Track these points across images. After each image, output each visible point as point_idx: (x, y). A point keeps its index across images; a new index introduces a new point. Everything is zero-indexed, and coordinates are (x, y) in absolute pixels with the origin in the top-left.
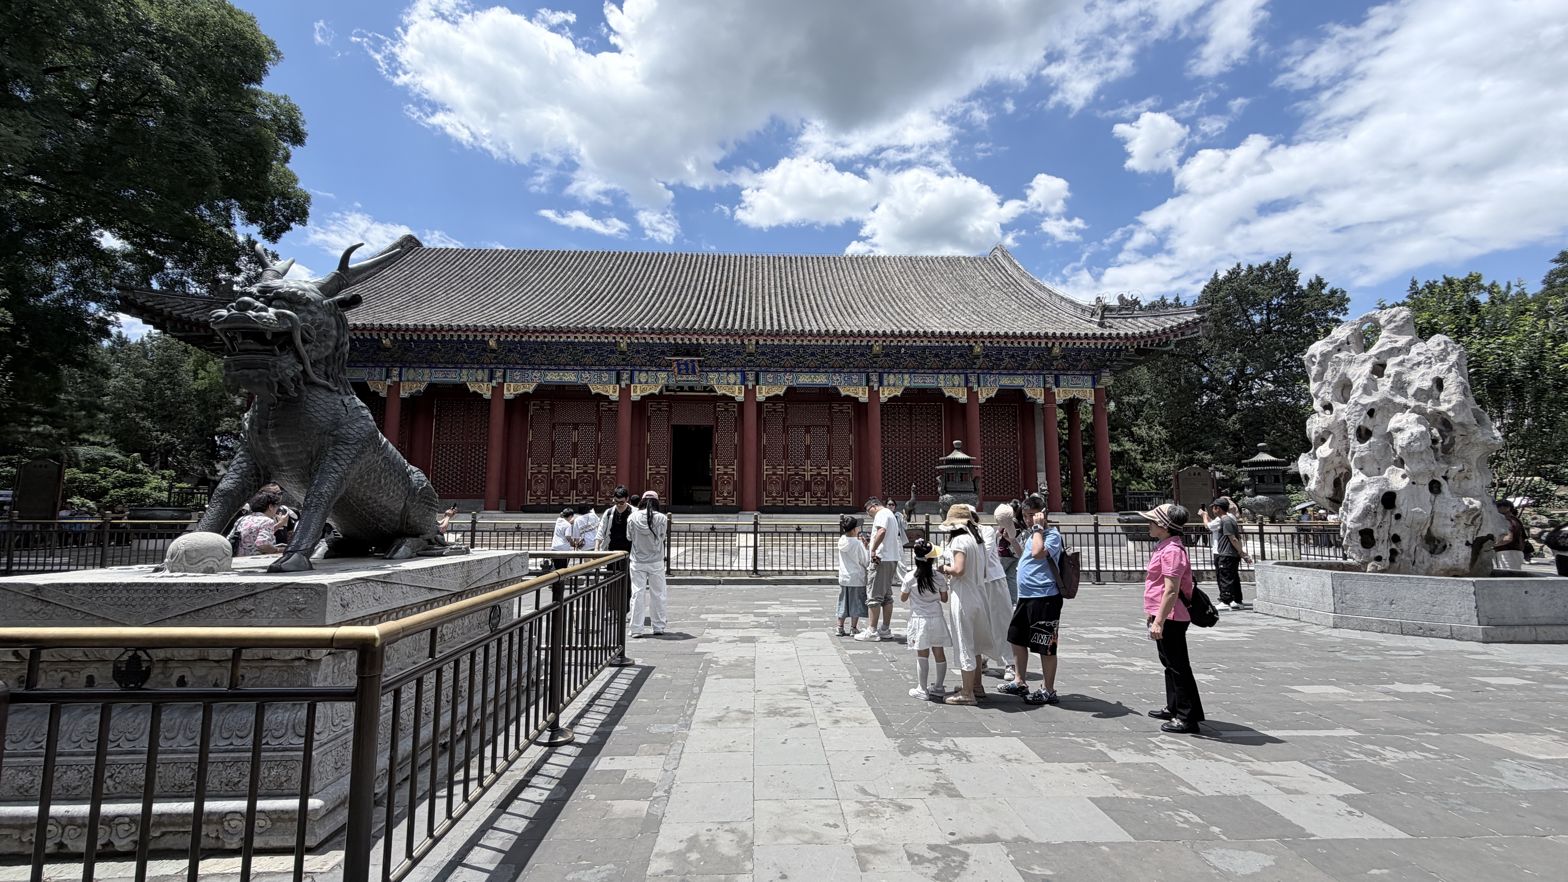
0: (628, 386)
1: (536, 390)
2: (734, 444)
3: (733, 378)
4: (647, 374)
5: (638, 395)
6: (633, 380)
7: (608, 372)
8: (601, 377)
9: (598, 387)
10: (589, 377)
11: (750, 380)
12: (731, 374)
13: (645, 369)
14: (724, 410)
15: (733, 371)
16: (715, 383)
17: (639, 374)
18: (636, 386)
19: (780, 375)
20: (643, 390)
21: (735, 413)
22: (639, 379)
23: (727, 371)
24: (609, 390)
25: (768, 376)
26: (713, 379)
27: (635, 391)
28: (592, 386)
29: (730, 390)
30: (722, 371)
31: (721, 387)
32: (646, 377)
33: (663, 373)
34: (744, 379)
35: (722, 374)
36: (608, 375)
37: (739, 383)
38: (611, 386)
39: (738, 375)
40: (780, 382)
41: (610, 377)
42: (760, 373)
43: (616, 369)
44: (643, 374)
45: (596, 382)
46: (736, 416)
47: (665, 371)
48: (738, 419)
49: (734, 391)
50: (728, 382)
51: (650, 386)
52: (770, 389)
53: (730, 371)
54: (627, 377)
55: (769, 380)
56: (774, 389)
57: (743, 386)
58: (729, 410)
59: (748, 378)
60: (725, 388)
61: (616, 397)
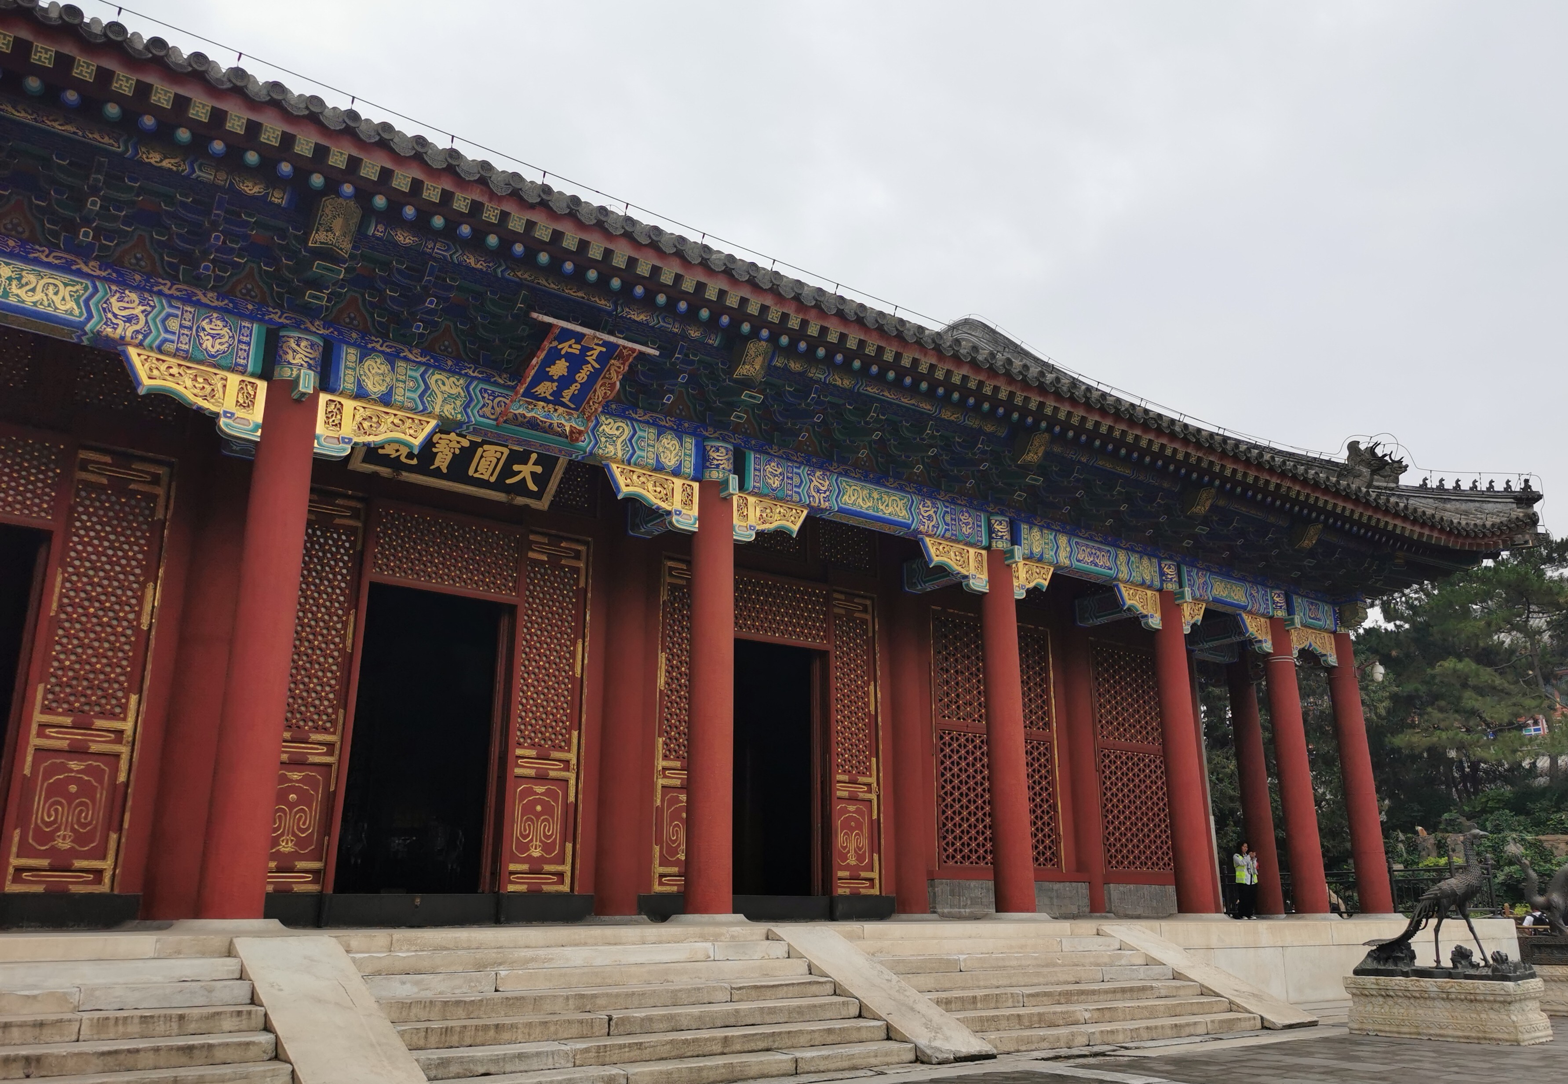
0: (307, 397)
2: (572, 679)
3: (674, 452)
4: (393, 369)
5: (343, 440)
6: (332, 380)
7: (230, 319)
8: (197, 331)
9: (171, 371)
10: (142, 317)
11: (721, 467)
12: (670, 437)
13: (384, 348)
14: (546, 559)
15: (671, 429)
16: (620, 454)
17: (361, 362)
18: (340, 403)
19: (800, 471)
20: (366, 424)
21: (578, 576)
22: (359, 380)
23: (654, 424)
24: (219, 394)
25: (769, 468)
26: (614, 441)
27: (331, 420)
28: (143, 357)
29: (658, 489)
30: (640, 421)
31: (633, 472)
32: (388, 380)
33: (452, 379)
34: (703, 461)
35: (640, 430)
36: (231, 330)
37: (688, 471)
38: (234, 379)
39: (688, 445)
40: (798, 493)
41: (240, 341)
42: (747, 451)
43: (267, 318)
44: (374, 364)
45: (170, 347)
46: (582, 584)
47: (460, 374)
48: (589, 595)
49: (670, 494)
50: (658, 461)
51: (395, 415)
52: (768, 511)
53: (665, 426)
54: (311, 359)
55: (771, 482)
56: (778, 511)
57: (696, 485)
58: (563, 562)
59: (715, 462)
60: (642, 479)
61: (251, 426)
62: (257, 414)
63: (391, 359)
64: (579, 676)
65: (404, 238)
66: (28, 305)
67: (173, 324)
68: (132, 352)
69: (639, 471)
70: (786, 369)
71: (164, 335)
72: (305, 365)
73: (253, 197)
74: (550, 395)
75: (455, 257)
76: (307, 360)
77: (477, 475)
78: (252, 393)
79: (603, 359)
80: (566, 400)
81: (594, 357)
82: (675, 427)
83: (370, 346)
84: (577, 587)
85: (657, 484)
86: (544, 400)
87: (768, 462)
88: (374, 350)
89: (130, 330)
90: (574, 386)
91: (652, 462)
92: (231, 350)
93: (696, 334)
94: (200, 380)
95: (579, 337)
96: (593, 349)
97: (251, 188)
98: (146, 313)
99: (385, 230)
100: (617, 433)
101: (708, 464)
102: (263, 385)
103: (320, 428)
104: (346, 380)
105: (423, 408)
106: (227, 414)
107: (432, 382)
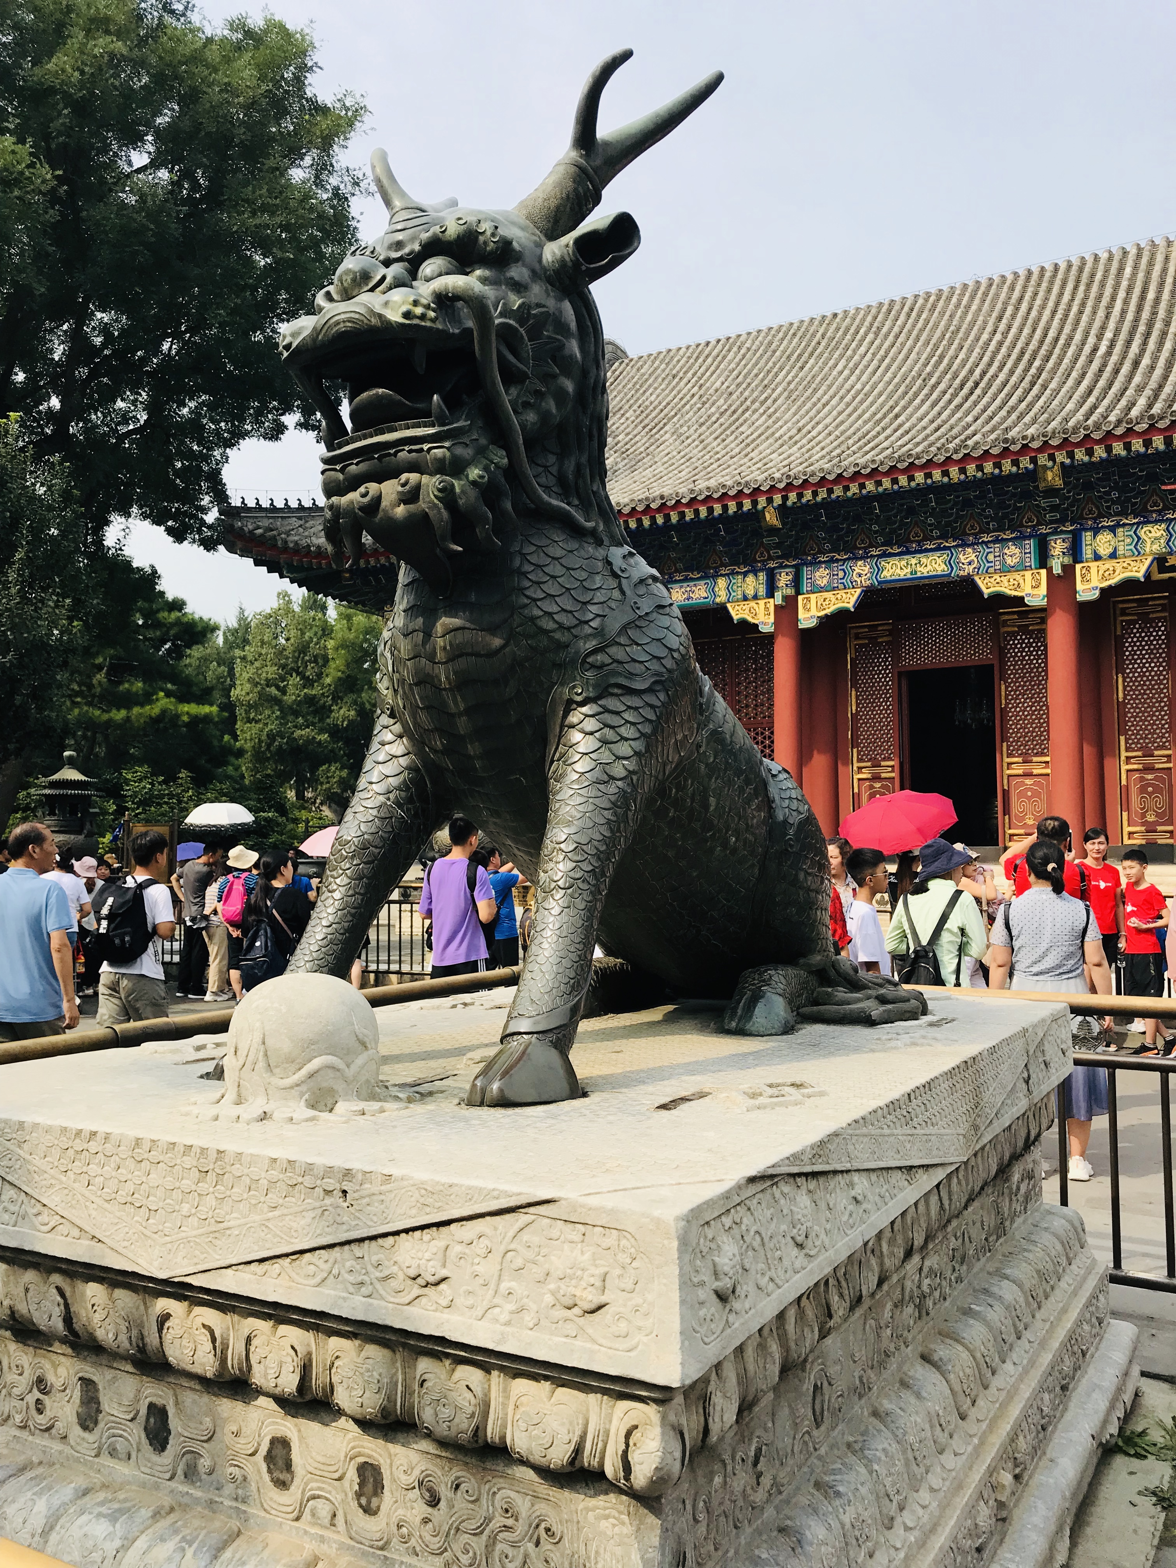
0: (1069, 571)
1: (861, 604)
4: (1115, 535)
5: (1096, 588)
6: (1079, 556)
7: (1019, 543)
8: (1003, 556)
9: (997, 581)
10: (976, 559)
13: (1109, 524)
17: (1095, 538)
18: (1088, 567)
20: (1106, 574)
22: (1095, 550)
24: (1022, 585)
27: (1085, 579)
28: (982, 579)
32: (1113, 543)
33: (1156, 526)
36: (1020, 548)
38: (1028, 574)
41: (1025, 553)
43: (1038, 534)
44: (1103, 537)
45: (992, 569)
47: (1162, 521)
51: (1124, 562)
54: (1064, 548)
61: (1041, 598)
62: (1043, 590)
63: (1113, 529)
66: (926, 574)
67: (991, 557)
68: (976, 578)
71: (988, 565)
72: (1061, 553)
76: (1062, 549)
78: (1039, 578)
83: (1100, 526)
88: (1103, 527)
89: (971, 567)
92: (1022, 561)
94: (1012, 581)
98: (977, 556)
102: (1044, 572)
103: (1079, 586)
104: (1087, 552)
105: (1139, 553)
106: (1028, 595)
107: (1142, 533)
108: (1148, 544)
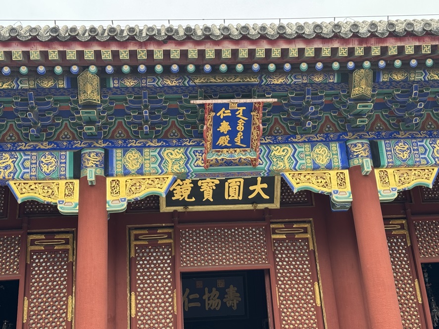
0: (100, 182)
2: (316, 307)
3: (325, 155)
4: (142, 155)
5: (123, 200)
6: (110, 169)
7: (55, 153)
8: (39, 164)
9: (31, 187)
10: (12, 165)
11: (360, 156)
12: (320, 147)
13: (137, 144)
14: (285, 237)
15: (322, 141)
16: (287, 166)
17: (124, 155)
18: (118, 180)
19: (424, 143)
20: (133, 188)
21: (308, 243)
22: (124, 166)
23: (309, 141)
24: (56, 193)
25: (397, 148)
26: (282, 159)
27: (114, 191)
28: (17, 184)
29: (320, 181)
30: (299, 142)
31: (301, 174)
32: (140, 161)
33: (176, 150)
34: (347, 154)
35: (299, 147)
36: (55, 158)
37: (336, 164)
38: (62, 183)
39: (334, 148)
40: (425, 158)
41: (61, 163)
42: (379, 141)
43: (74, 147)
44: (131, 155)
45: (27, 176)
46: (311, 248)
47: (181, 146)
48: (317, 254)
49: (328, 181)
50: (314, 163)
51: (149, 179)
52: (405, 175)
53: (317, 141)
54: (97, 162)
55: (401, 156)
56: (413, 174)
57: (346, 172)
58: (296, 237)
59: (355, 154)
60: (308, 177)
61: (73, 206)
62: (76, 198)
63: (140, 149)
64: (319, 305)
65: (130, 83)
67: (27, 164)
68: (11, 183)
69: (304, 172)
70: (391, 81)
71: (23, 171)
72: (94, 165)
73: (49, 89)
74: (228, 143)
75: (159, 83)
76: (95, 162)
77: (230, 198)
78: (72, 188)
79: (246, 113)
80: (239, 143)
81: (241, 114)
82: (324, 139)
83: (129, 145)
84: (309, 250)
85: (319, 178)
86: (226, 147)
87: (397, 143)
88: (131, 147)
89: (7, 172)
90: (239, 134)
91: (310, 165)
92: (57, 169)
93: (320, 79)
94: (46, 188)
95: (226, 106)
96: (238, 110)
97: (47, 84)
98: (14, 162)
99: (119, 82)
100: (284, 153)
101: (351, 156)
102: (77, 182)
103: (109, 197)
104: (117, 167)
105: (163, 171)
106: (62, 202)
107: (165, 155)
108: (170, 165)
